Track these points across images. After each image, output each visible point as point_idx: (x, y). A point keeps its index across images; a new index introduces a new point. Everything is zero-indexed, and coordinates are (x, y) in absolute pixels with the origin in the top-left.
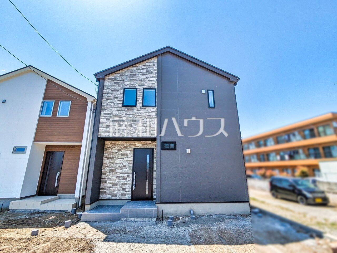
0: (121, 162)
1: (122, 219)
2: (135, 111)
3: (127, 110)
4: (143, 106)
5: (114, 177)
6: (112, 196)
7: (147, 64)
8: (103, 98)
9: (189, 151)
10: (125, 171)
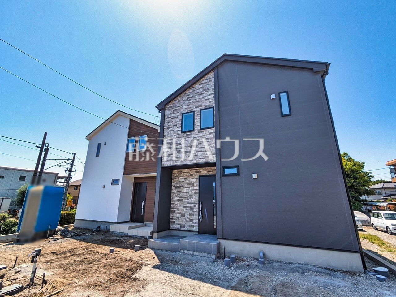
0: (188, 191)
1: (182, 251)
2: (193, 136)
3: (185, 136)
4: (201, 129)
5: (182, 207)
6: (181, 227)
7: (203, 82)
8: (165, 128)
9: (255, 177)
10: (191, 201)
